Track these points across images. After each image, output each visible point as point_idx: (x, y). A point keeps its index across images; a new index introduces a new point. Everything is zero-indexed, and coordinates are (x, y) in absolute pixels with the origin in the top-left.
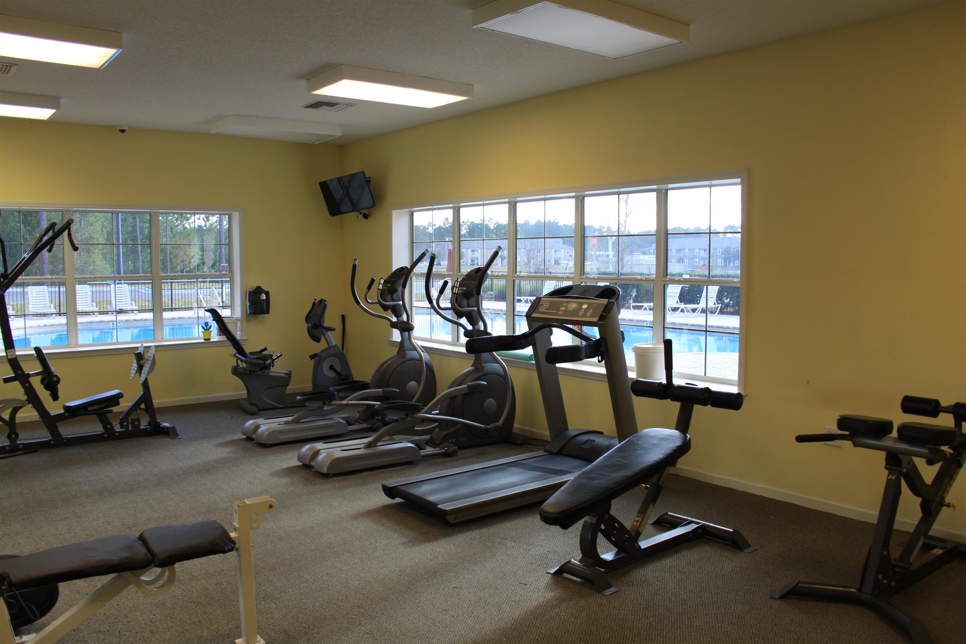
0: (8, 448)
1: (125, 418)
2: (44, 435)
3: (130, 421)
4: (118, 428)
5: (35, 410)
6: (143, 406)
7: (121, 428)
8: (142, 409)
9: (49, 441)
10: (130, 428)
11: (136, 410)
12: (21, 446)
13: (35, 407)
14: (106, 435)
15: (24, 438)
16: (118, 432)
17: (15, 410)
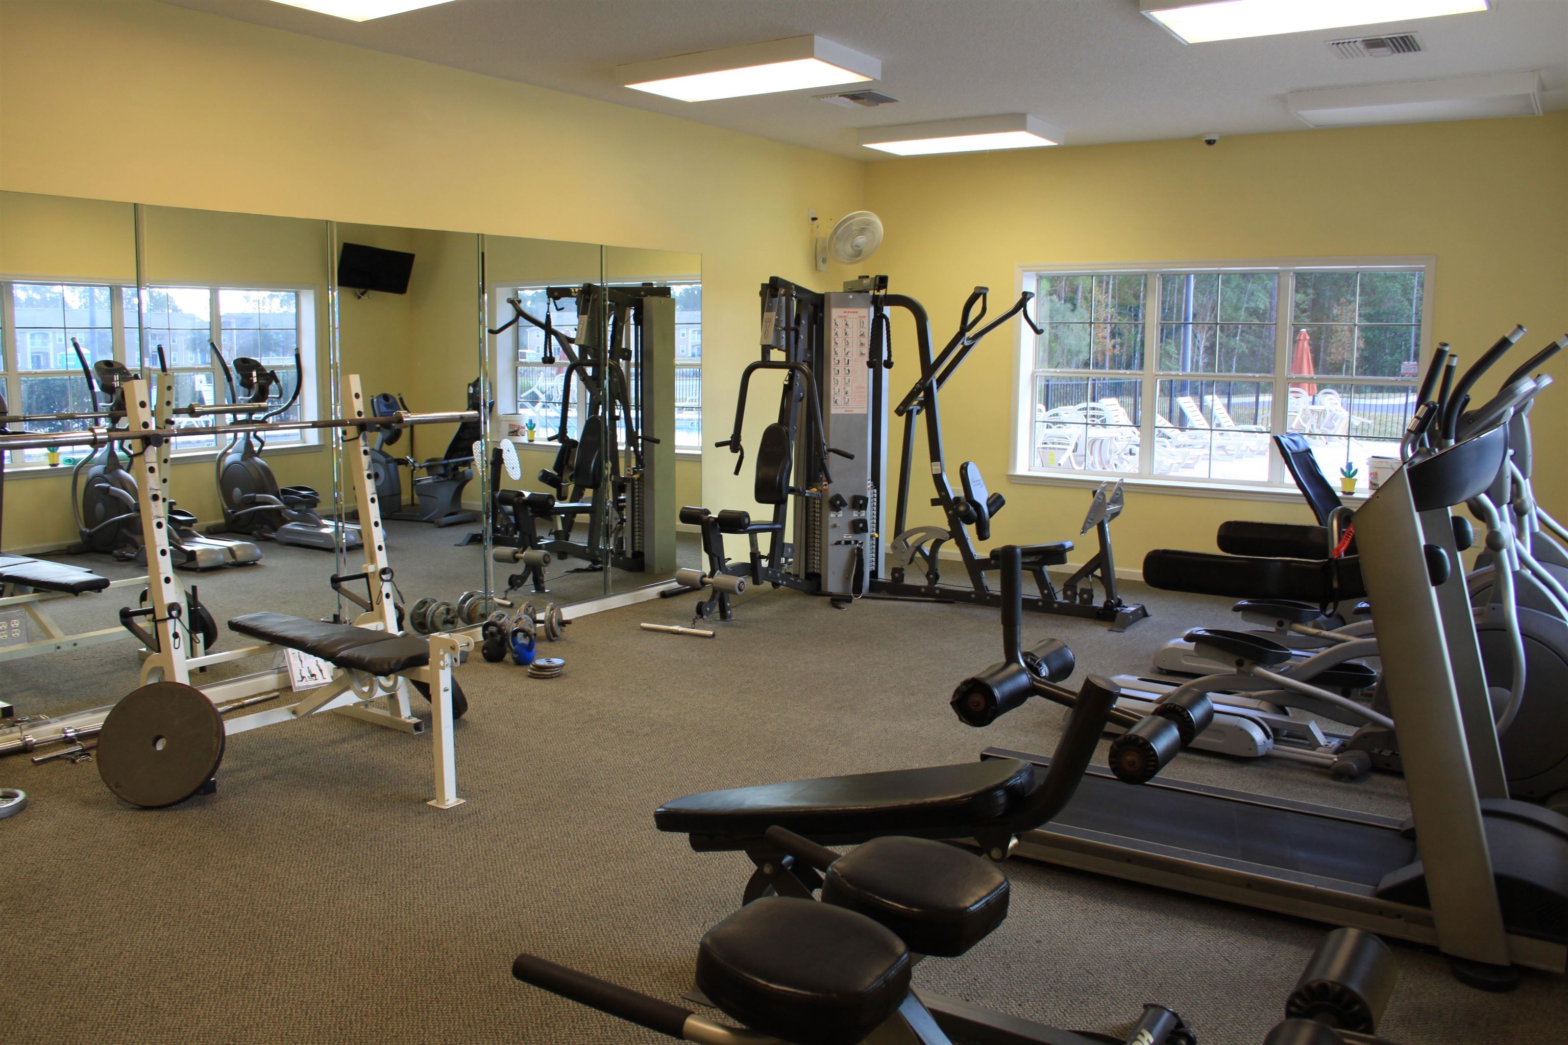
0: (923, 590)
1: (1071, 583)
2: (965, 584)
3: (1078, 591)
4: (1060, 598)
5: (958, 548)
6: (1098, 572)
7: (1065, 598)
8: (1097, 576)
9: (971, 593)
10: (1078, 601)
11: (1087, 576)
12: (937, 591)
13: (958, 543)
14: (1040, 604)
15: (946, 582)
16: (1058, 603)
17: (938, 544)
